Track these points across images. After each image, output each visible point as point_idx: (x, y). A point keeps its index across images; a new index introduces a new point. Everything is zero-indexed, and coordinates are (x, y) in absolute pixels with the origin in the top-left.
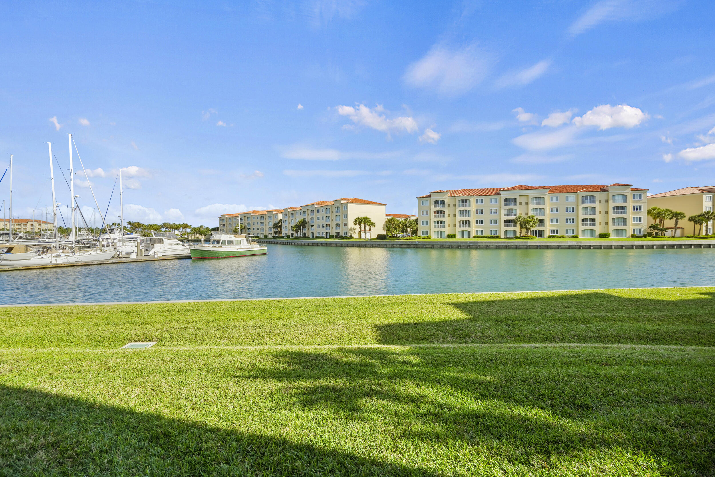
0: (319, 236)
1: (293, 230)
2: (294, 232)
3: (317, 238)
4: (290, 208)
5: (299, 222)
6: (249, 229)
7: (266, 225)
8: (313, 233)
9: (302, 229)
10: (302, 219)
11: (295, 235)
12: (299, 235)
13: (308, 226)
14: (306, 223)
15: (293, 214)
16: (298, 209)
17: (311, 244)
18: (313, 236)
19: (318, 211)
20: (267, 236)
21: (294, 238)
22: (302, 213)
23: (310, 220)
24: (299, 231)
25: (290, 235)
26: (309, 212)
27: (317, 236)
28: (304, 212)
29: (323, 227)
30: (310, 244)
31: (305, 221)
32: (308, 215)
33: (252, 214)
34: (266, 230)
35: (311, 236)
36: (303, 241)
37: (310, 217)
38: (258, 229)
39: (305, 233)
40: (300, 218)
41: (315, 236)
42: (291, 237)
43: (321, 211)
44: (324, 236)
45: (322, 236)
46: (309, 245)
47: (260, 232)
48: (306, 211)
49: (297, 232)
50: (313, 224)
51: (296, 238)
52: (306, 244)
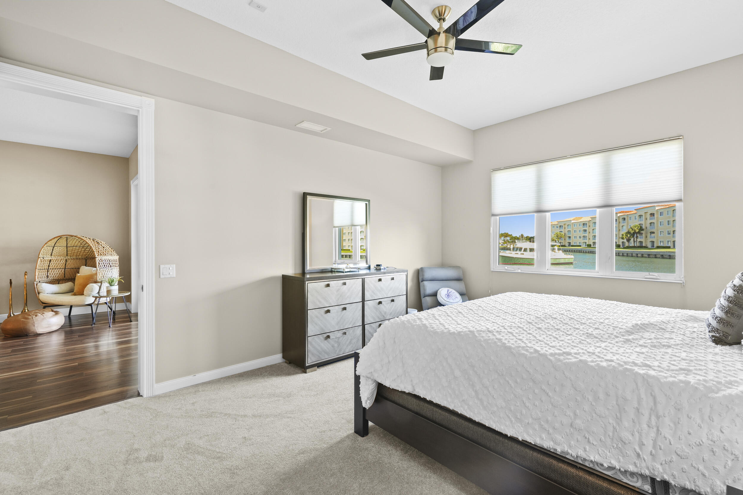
0: (662, 245)
1: (623, 238)
2: (625, 241)
3: (658, 247)
4: (620, 212)
5: (631, 228)
6: (570, 237)
7: (589, 232)
8: (653, 242)
9: (637, 237)
10: (637, 224)
11: (627, 244)
12: (632, 244)
13: (646, 233)
14: (643, 230)
15: (624, 219)
16: (632, 213)
17: (646, 256)
18: (653, 246)
19: (661, 214)
20: (591, 245)
21: (624, 248)
22: (637, 217)
23: (648, 225)
24: (632, 239)
25: (621, 244)
26: (648, 216)
27: (659, 245)
28: (640, 216)
29: (669, 234)
30: (644, 255)
31: (641, 227)
32: (646, 219)
33: (572, 222)
34: (589, 239)
35: (649, 245)
36: (634, 252)
37: (649, 221)
38: (580, 237)
39: (641, 242)
40: (634, 223)
41: (655, 245)
42: (621, 247)
43: (665, 213)
44: (669, 245)
45: (667, 245)
46: (642, 256)
47: (582, 240)
48: (643, 214)
49: (628, 240)
50: (653, 231)
51: (628, 247)
52: (639, 255)
